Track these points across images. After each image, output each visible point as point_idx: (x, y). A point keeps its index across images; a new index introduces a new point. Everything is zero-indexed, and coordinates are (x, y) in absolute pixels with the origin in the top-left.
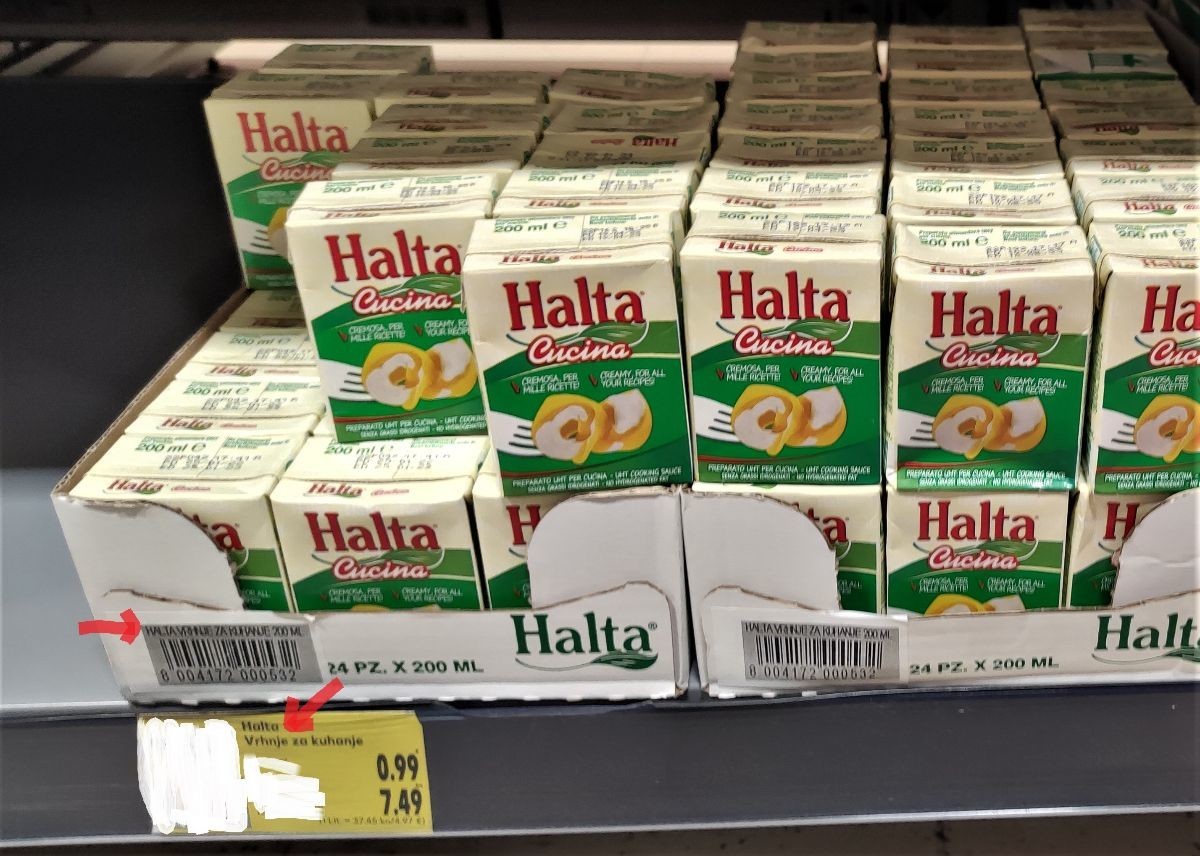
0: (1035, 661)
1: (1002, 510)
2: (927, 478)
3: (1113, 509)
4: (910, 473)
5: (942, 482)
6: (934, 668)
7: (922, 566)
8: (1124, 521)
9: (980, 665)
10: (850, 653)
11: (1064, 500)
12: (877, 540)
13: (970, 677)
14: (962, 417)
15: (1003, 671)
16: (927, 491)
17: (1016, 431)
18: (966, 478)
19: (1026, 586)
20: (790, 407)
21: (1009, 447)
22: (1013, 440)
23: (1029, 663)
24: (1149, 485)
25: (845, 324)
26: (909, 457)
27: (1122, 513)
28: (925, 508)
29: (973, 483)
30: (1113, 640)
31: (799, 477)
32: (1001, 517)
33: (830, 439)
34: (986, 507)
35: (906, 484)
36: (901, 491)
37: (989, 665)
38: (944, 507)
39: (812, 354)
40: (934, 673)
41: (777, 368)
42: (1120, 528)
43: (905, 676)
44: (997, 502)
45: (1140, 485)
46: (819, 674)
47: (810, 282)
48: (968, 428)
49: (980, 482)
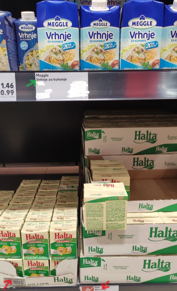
0: (46, 283)
1: (39, 262)
2: (28, 258)
3: (55, 262)
4: (26, 257)
5: (30, 258)
6: (31, 284)
7: (29, 270)
8: (56, 263)
9: (38, 284)
10: (19, 282)
11: (48, 261)
12: (22, 266)
13: (36, 285)
14: (33, 249)
15: (41, 285)
16: (28, 259)
17: (40, 251)
18: (34, 258)
19: (44, 272)
20: (9, 248)
21: (39, 253)
22: (40, 252)
23: (45, 284)
24: (59, 259)
25: (15, 238)
26: (25, 255)
27: (56, 262)
28: (28, 262)
29: (35, 258)
30: (56, 281)
31: (11, 257)
32: (39, 263)
33: (15, 252)
34: (37, 262)
35: (26, 259)
36: (25, 259)
37: (39, 284)
38: (31, 262)
39: (11, 241)
40: (31, 285)
41: (7, 243)
42: (56, 264)
43: (27, 286)
44: (38, 261)
45: (58, 259)
46: (15, 285)
47: (10, 232)
48: (33, 251)
49: (36, 258)
